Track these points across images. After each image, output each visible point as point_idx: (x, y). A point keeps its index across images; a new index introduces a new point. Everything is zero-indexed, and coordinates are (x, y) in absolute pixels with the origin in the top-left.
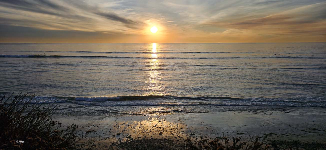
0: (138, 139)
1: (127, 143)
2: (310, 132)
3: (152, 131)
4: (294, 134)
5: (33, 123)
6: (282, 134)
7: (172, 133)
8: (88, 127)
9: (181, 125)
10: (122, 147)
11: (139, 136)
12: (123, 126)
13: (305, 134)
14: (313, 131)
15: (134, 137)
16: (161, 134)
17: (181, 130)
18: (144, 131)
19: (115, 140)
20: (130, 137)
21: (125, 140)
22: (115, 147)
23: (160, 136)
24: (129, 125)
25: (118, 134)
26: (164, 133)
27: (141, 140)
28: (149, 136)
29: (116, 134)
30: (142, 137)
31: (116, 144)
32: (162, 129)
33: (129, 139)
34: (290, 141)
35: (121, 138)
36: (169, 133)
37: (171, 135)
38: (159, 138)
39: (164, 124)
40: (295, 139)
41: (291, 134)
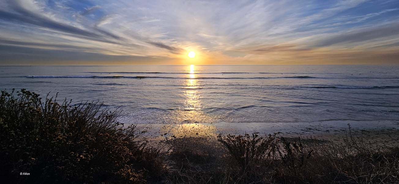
0: (180, 137)
1: (172, 140)
2: (307, 131)
3: (191, 131)
4: (295, 133)
5: (103, 124)
6: (287, 133)
7: (206, 133)
8: (142, 129)
9: (212, 127)
10: (168, 143)
11: (181, 136)
12: (169, 128)
13: (303, 132)
14: (309, 130)
15: (177, 136)
16: (197, 134)
17: (213, 131)
18: (185, 132)
19: (163, 138)
20: (174, 136)
21: (170, 138)
22: (163, 143)
23: (197, 135)
24: (174, 127)
25: (165, 134)
26: (199, 133)
27: (182, 139)
28: (188, 136)
29: (163, 134)
30: (184, 136)
31: (164, 141)
32: (198, 130)
33: (173, 138)
34: (292, 138)
35: (167, 137)
36: (203, 133)
37: (206, 135)
38: (196, 137)
39: (199, 126)
40: (296, 136)
41: (293, 133)
